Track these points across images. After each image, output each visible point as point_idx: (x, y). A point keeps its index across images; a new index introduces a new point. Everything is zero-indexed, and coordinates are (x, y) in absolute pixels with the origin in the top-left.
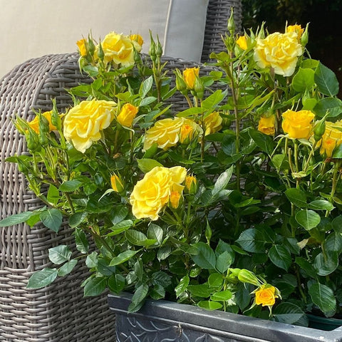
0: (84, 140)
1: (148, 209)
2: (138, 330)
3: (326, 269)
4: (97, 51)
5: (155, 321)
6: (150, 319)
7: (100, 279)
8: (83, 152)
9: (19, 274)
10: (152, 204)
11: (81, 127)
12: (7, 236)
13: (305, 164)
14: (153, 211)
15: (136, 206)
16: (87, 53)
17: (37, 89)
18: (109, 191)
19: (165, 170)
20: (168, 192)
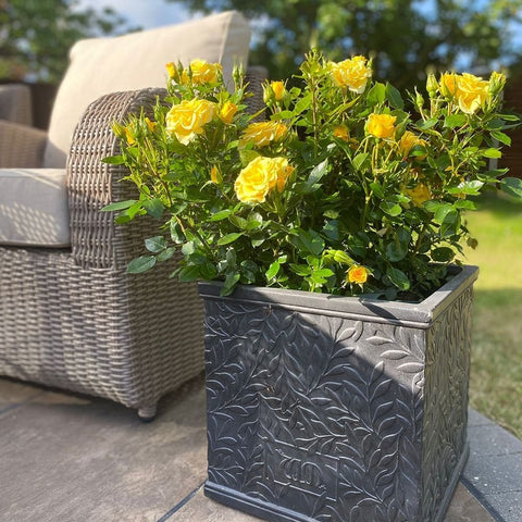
0: (188, 132)
1: (255, 193)
2: (227, 313)
3: (396, 256)
4: (186, 71)
5: (243, 304)
6: (239, 302)
7: (192, 267)
8: (186, 143)
9: (102, 273)
10: (260, 187)
11: (185, 121)
12: (93, 240)
13: (383, 163)
14: (260, 195)
15: (242, 191)
16: (176, 73)
17: (123, 111)
18: (209, 182)
19: (267, 159)
20: (275, 176)
